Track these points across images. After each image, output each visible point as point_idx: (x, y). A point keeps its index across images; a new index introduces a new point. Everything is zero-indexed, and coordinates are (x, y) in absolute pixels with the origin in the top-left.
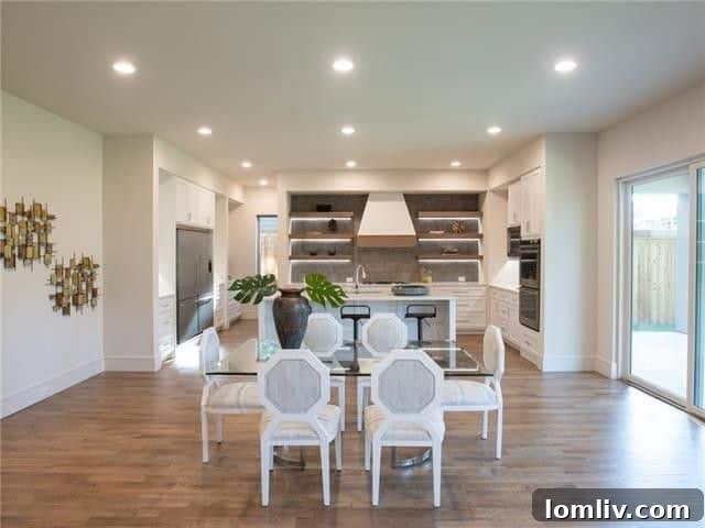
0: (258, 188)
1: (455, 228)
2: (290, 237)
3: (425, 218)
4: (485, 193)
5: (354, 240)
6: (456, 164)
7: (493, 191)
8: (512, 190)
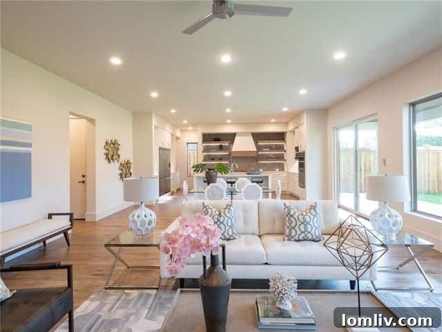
0: (188, 131)
1: (274, 148)
2: (203, 152)
3: (261, 143)
4: (286, 132)
5: (230, 153)
6: (273, 120)
7: (290, 131)
8: (296, 131)
